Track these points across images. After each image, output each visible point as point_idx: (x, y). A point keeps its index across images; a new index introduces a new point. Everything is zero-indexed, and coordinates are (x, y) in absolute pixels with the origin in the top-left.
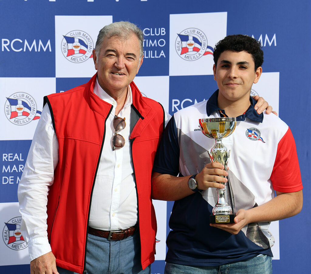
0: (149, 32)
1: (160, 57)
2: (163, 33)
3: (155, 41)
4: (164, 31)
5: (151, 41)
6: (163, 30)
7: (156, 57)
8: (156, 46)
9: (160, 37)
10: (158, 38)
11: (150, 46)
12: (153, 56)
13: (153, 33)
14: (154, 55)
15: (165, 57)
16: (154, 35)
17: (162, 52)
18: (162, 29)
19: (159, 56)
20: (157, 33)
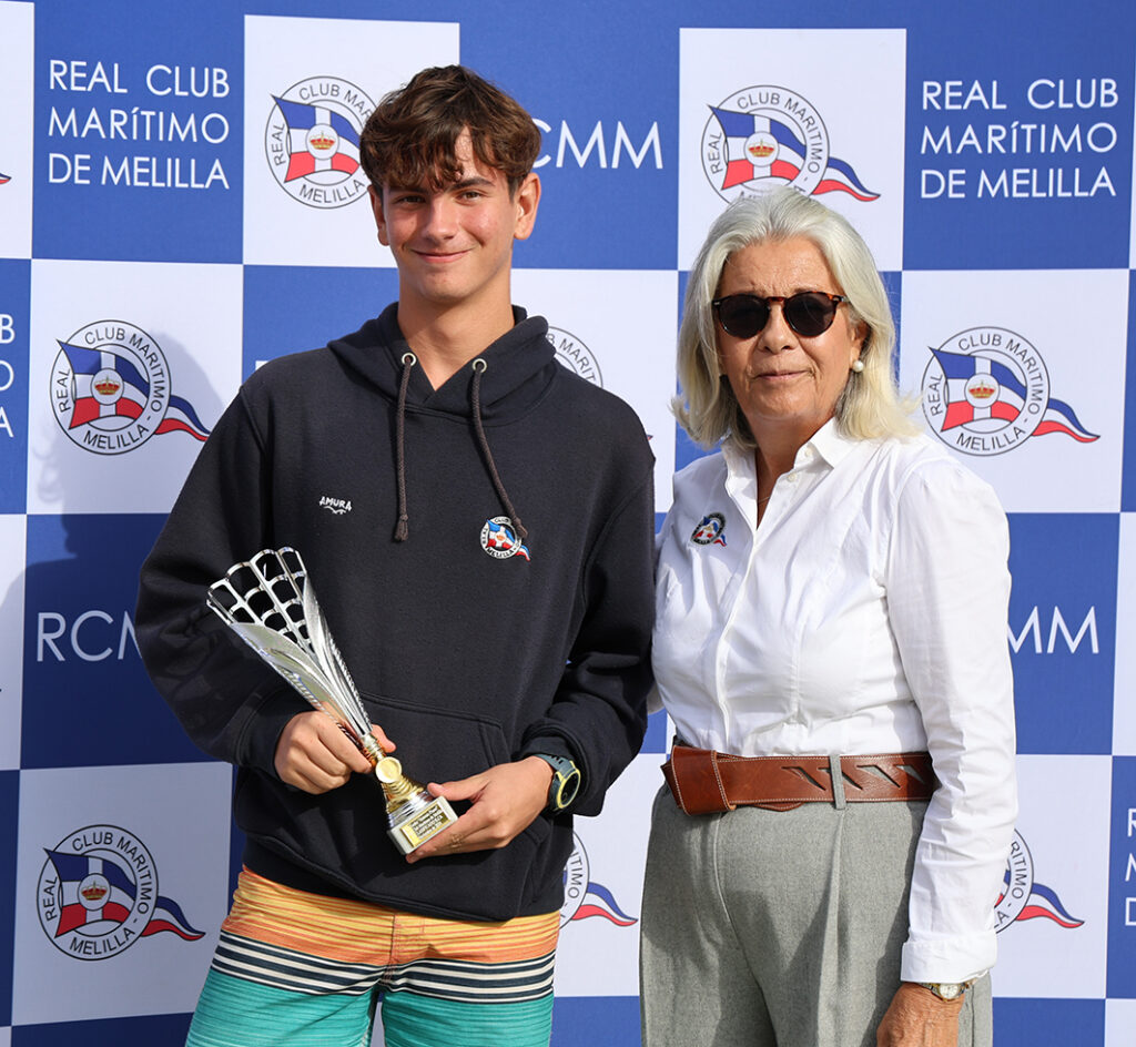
0: (1053, 94)
1: (1092, 194)
2: (1109, 98)
3: (1077, 131)
4: (1111, 92)
5: (1057, 132)
6: (1108, 86)
7: (1077, 194)
8: (1080, 149)
9: (1097, 113)
10: (1086, 118)
11: (1053, 150)
12: (1063, 191)
13: (1069, 97)
14: (1068, 186)
15: (1113, 193)
16: (1070, 106)
17: (1103, 172)
18: (1104, 82)
19: (1090, 192)
20: (1086, 99)
